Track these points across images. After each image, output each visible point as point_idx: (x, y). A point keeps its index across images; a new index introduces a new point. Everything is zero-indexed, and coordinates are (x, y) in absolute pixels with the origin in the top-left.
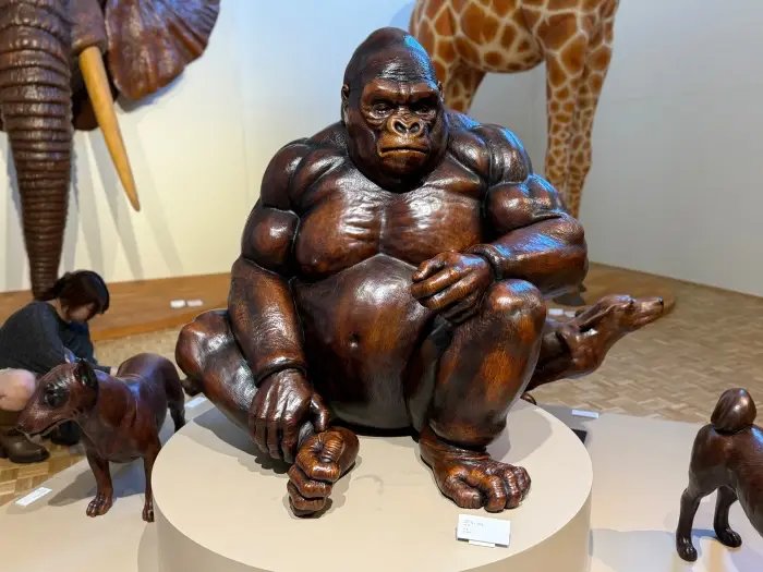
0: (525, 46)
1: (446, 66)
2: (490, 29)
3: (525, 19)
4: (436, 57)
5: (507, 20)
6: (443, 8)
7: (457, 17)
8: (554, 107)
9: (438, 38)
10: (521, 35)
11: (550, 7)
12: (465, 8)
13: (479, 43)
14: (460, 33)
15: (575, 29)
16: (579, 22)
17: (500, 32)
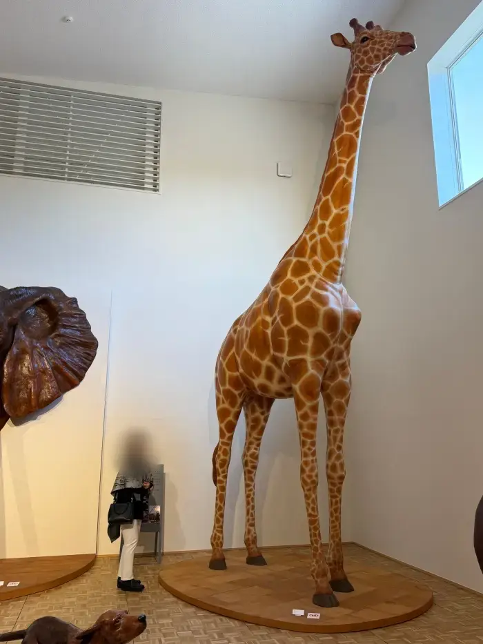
0: (282, 380)
1: (236, 393)
2: (257, 368)
3: (276, 361)
4: (228, 387)
5: (266, 362)
6: (230, 354)
7: (239, 360)
8: (301, 427)
9: (228, 373)
10: (278, 373)
11: (290, 354)
12: (241, 353)
13: (253, 378)
14: (241, 370)
15: (307, 370)
16: (309, 366)
17: (263, 371)
